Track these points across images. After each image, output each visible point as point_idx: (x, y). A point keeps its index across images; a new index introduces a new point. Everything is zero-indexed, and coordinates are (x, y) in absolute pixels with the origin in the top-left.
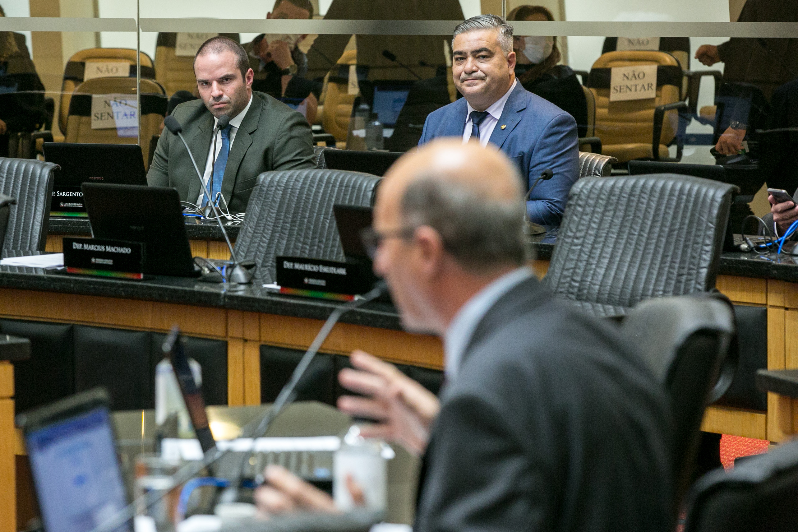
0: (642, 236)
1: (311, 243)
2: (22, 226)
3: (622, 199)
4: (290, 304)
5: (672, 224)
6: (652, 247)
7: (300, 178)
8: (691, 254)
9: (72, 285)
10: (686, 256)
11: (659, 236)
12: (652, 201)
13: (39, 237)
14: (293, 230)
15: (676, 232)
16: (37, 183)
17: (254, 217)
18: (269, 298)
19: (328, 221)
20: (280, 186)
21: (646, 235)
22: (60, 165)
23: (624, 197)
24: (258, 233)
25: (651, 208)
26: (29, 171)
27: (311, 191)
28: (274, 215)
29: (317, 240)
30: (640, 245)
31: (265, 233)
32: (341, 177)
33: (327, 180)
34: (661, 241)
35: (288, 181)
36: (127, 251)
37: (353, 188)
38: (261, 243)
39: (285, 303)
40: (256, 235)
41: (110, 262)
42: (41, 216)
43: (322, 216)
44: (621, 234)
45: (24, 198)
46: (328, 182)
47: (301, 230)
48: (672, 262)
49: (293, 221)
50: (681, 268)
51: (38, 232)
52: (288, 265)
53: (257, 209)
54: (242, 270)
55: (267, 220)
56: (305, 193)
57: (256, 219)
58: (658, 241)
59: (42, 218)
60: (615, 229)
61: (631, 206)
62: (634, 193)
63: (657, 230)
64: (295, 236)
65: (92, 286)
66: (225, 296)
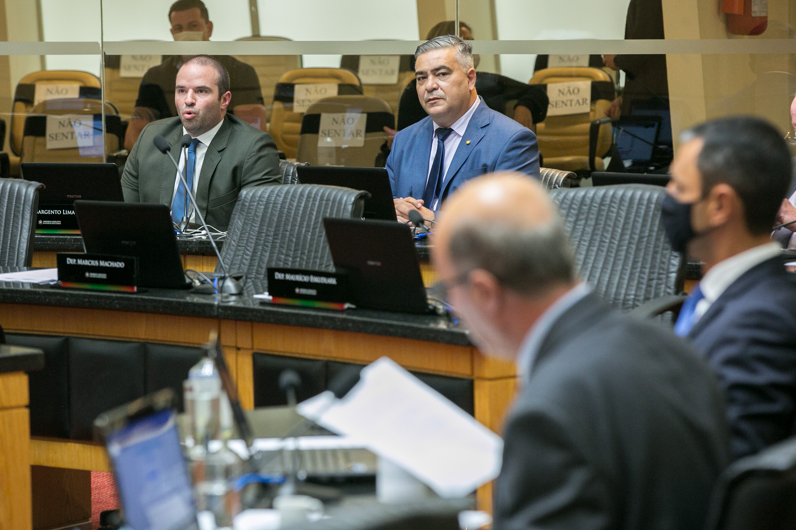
0: (613, 243)
1: (294, 254)
2: (9, 243)
3: (593, 208)
4: (283, 314)
5: (642, 232)
6: (623, 253)
7: (282, 193)
8: (661, 260)
9: (67, 299)
10: (656, 262)
11: (630, 243)
12: (622, 210)
13: (26, 254)
14: (276, 242)
15: (645, 239)
16: (23, 202)
17: (237, 230)
18: (261, 307)
19: (310, 234)
20: (262, 201)
21: (616, 242)
22: (44, 184)
23: (595, 207)
24: (242, 246)
25: (620, 217)
26: (14, 190)
27: (292, 205)
28: (257, 229)
29: (299, 252)
30: (611, 252)
31: (249, 246)
32: (321, 191)
33: (308, 195)
34: (631, 248)
35: (269, 196)
36: (120, 265)
37: (334, 201)
38: (245, 256)
39: (278, 312)
40: (239, 248)
41: (104, 276)
42: (27, 234)
43: (304, 229)
44: (593, 242)
45: (11, 216)
46: (309, 197)
47: (284, 243)
48: (643, 267)
49: (276, 235)
50: (651, 273)
51: (25, 249)
52: (279, 276)
53: (240, 223)
54: (233, 282)
55: (249, 234)
56: (287, 207)
57: (239, 233)
58: (629, 248)
59: (29, 235)
60: (587, 237)
61: (602, 215)
62: (604, 203)
63: (627, 237)
64: (277, 249)
65: (87, 300)
66: (219, 307)
